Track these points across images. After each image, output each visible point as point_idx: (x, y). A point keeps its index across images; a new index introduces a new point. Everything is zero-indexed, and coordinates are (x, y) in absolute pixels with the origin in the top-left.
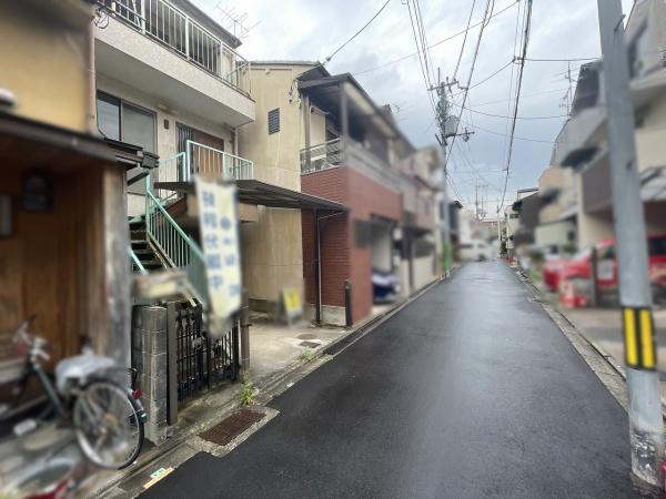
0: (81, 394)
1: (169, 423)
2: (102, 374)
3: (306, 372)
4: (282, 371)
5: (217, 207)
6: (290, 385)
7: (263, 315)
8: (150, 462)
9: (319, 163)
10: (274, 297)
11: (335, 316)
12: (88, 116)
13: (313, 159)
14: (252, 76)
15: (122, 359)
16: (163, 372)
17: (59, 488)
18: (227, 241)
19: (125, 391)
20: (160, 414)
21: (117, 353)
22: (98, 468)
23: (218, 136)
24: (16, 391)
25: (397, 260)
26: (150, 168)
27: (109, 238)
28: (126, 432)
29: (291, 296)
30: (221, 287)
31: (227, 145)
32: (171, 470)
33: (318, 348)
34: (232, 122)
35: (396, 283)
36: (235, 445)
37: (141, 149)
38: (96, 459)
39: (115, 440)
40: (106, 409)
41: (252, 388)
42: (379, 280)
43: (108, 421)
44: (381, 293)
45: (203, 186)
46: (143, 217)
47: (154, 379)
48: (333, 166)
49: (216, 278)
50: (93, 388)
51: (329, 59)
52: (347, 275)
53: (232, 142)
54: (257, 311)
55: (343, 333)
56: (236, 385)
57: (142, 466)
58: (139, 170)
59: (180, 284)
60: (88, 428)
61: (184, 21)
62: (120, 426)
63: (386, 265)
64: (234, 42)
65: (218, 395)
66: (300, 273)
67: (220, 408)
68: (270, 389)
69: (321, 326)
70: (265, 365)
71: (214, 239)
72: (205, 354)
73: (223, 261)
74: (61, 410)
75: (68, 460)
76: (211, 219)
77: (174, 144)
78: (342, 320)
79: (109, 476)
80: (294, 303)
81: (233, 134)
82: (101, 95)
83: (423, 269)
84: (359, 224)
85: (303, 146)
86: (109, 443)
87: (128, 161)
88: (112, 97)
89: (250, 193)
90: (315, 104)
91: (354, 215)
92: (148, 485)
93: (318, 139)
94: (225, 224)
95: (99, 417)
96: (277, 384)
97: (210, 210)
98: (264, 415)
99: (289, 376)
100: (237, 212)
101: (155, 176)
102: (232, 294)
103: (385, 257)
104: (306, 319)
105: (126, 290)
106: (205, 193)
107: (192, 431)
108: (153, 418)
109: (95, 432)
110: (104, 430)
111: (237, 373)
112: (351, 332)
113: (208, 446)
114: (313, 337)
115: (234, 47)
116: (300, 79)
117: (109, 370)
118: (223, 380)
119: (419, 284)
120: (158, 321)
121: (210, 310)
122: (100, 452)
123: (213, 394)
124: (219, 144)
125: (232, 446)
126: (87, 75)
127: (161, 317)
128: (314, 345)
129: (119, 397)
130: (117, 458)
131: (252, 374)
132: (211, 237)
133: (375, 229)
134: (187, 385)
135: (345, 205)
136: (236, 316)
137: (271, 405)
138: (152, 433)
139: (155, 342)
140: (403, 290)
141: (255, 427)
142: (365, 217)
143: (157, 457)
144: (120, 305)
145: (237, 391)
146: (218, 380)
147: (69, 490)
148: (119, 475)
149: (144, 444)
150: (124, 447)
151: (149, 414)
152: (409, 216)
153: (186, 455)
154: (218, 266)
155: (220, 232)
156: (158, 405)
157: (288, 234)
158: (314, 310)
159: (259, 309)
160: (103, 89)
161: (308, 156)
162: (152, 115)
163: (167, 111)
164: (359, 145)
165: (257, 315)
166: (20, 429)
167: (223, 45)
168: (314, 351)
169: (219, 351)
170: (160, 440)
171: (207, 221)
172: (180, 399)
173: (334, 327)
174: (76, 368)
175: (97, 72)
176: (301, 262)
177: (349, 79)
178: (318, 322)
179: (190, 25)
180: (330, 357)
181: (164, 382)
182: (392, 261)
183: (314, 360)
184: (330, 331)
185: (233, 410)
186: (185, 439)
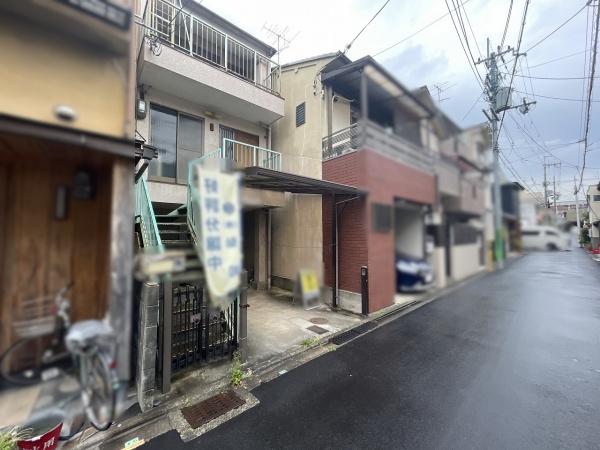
0: (83, 356)
3: (304, 361)
4: (280, 355)
5: (220, 194)
6: (283, 372)
8: (131, 428)
9: (341, 148)
11: (351, 302)
13: (334, 146)
14: (284, 79)
15: (122, 328)
16: (153, 344)
18: (229, 225)
20: (147, 383)
21: (118, 322)
23: (255, 134)
24: (55, 341)
25: (430, 247)
26: (150, 159)
27: (116, 220)
29: (309, 278)
30: (220, 268)
31: (262, 141)
32: (142, 442)
33: (324, 335)
34: (267, 120)
35: (427, 272)
36: (204, 431)
37: (143, 143)
41: (245, 370)
42: (404, 267)
44: (405, 282)
45: (205, 174)
46: (186, 206)
47: (146, 350)
48: (353, 150)
49: (214, 259)
51: (349, 47)
52: (365, 261)
53: (266, 137)
55: (357, 321)
57: (124, 431)
59: (178, 263)
61: (224, 39)
63: (418, 252)
64: (270, 52)
65: (214, 370)
66: (319, 256)
67: (210, 384)
68: (263, 373)
69: (336, 311)
70: (268, 345)
71: (216, 222)
72: (204, 329)
73: (223, 243)
76: (212, 204)
77: (217, 143)
78: (358, 307)
80: (311, 283)
81: (267, 131)
84: (380, 209)
85: (325, 134)
88: (172, 110)
90: (339, 93)
91: (371, 199)
93: (341, 124)
94: (228, 208)
96: (271, 369)
97: (213, 195)
98: (245, 402)
99: (286, 361)
100: (241, 195)
102: (231, 275)
103: (417, 243)
104: (323, 301)
105: (129, 266)
106: (207, 180)
107: (177, 404)
108: (142, 387)
111: (234, 350)
112: (365, 321)
113: (180, 424)
114: (324, 321)
115: (270, 56)
116: (323, 72)
118: (219, 355)
120: (150, 297)
123: (210, 368)
124: (255, 140)
125: (201, 431)
127: (153, 293)
128: (322, 331)
131: (250, 351)
132: (212, 221)
133: (401, 215)
134: (184, 357)
136: (239, 299)
137: (256, 392)
139: (146, 315)
140: (437, 280)
141: (231, 414)
142: (388, 200)
143: (135, 426)
144: (122, 280)
145: (230, 370)
147: (61, 439)
148: (102, 435)
152: (446, 200)
153: (161, 428)
154: (218, 248)
155: (222, 216)
156: (146, 374)
158: (331, 294)
161: (330, 143)
162: (201, 121)
163: (212, 117)
165: (282, 293)
166: (46, 375)
167: (257, 54)
168: (319, 337)
169: (224, 325)
170: (147, 408)
171: (208, 206)
173: (350, 313)
176: (321, 245)
177: (369, 61)
178: (335, 307)
179: (229, 41)
180: (333, 347)
181: (153, 353)
182: (425, 248)
183: (317, 347)
184: (343, 318)
185: (221, 389)
186: (168, 412)
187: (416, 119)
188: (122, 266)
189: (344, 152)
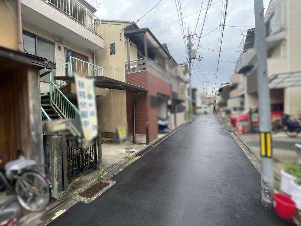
0: (19, 178)
1: (63, 190)
2: (29, 168)
3: (128, 164)
4: (117, 164)
5: (85, 89)
6: (121, 170)
7: (109, 139)
8: (55, 207)
9: (134, 69)
10: (113, 131)
11: (141, 139)
12: (18, 43)
13: (131, 67)
14: (102, 27)
15: (40, 161)
16: (60, 166)
17: (9, 223)
18: (91, 105)
19: (41, 176)
20: (59, 186)
21: (37, 158)
22: (29, 212)
23: (86, 55)
25: (169, 114)
26: (51, 69)
27: (31, 103)
28: (43, 194)
29: (122, 130)
30: (88, 126)
31: (90, 59)
32: (65, 210)
33: (134, 153)
34: (93, 49)
35: (169, 124)
36: (96, 197)
37: (47, 60)
38: (28, 208)
39: (37, 198)
40: (32, 185)
41: (103, 172)
42: (161, 123)
43: (33, 190)
44: (162, 128)
45: (78, 79)
46: (49, 93)
47: (56, 170)
48: (140, 71)
49: (85, 122)
50: (25, 175)
51: (138, 21)
52: (147, 120)
53: (93, 58)
54: (105, 137)
55: (145, 146)
56: (96, 171)
57: (51, 210)
58: (46, 70)
59: (68, 125)
60: (23, 194)
62: (39, 192)
63: (164, 116)
64: (93, 10)
65: (87, 176)
66: (125, 120)
67: (88, 181)
68: (112, 172)
69: (135, 144)
70: (110, 161)
71: (85, 104)
72: (81, 157)
73: (89, 114)
74: (9, 186)
75: (14, 209)
76: (83, 94)
77: (64, 58)
78: (145, 141)
79: (34, 215)
80: (123, 133)
81: (93, 54)
82: (25, 32)
83: (181, 118)
84: (152, 97)
85: (126, 61)
86: (34, 200)
87: (40, 66)
88: (31, 33)
89: (102, 83)
90: (132, 41)
91: (150, 94)
92: (54, 218)
93: (133, 58)
94: (90, 97)
95: (28, 188)
96: (115, 170)
97: (82, 90)
98: (109, 184)
99: (120, 166)
100: (95, 91)
101: (54, 73)
102: (94, 129)
103: (164, 112)
104: (128, 140)
105: (41, 128)
106: (79, 82)
107: (75, 192)
108: (56, 187)
109: (27, 195)
110: (31, 194)
111: (96, 165)
112: (149, 146)
113: (83, 199)
114: (132, 148)
115: (93, 12)
116: (125, 29)
117: (33, 166)
118: (89, 169)
119: (179, 124)
120: (57, 143)
121: (83, 137)
122: (29, 204)
123: (85, 176)
124: (86, 59)
125: (94, 198)
126: (17, 22)
127: (59, 141)
128: (132, 152)
129: (38, 179)
130: (38, 207)
131: (103, 166)
132: (83, 103)
133: (159, 100)
134: (72, 172)
135: (146, 89)
136: (95, 140)
137: (112, 179)
138: (56, 194)
139: (56, 152)
140: (172, 127)
141: (105, 189)
142: (155, 94)
143: (57, 206)
144: (38, 135)
145: (96, 174)
146: (87, 169)
147: (14, 223)
148: (39, 215)
149: (52, 199)
150: (41, 201)
151: (53, 186)
152: (175, 94)
153: (72, 203)
154: (87, 117)
155: (87, 101)
156: (58, 182)
157: (120, 102)
158: (132, 136)
159: (106, 136)
160: (26, 29)
161: (129, 66)
162: (52, 44)
163: (60, 42)
164: (152, 62)
165: (106, 139)
167: (87, 11)
168: (132, 154)
169: (88, 156)
170: (59, 198)
171: (81, 95)
172: (69, 178)
173: (141, 144)
174: (16, 166)
175: (22, 20)
176: (126, 114)
177: (148, 30)
178: (134, 142)
180: (139, 157)
181: (60, 170)
182: (167, 114)
183: (132, 158)
184: (139, 146)
185: (95, 182)
186: (72, 196)
187: (163, 59)
188: (37, 128)
189: (136, 71)
